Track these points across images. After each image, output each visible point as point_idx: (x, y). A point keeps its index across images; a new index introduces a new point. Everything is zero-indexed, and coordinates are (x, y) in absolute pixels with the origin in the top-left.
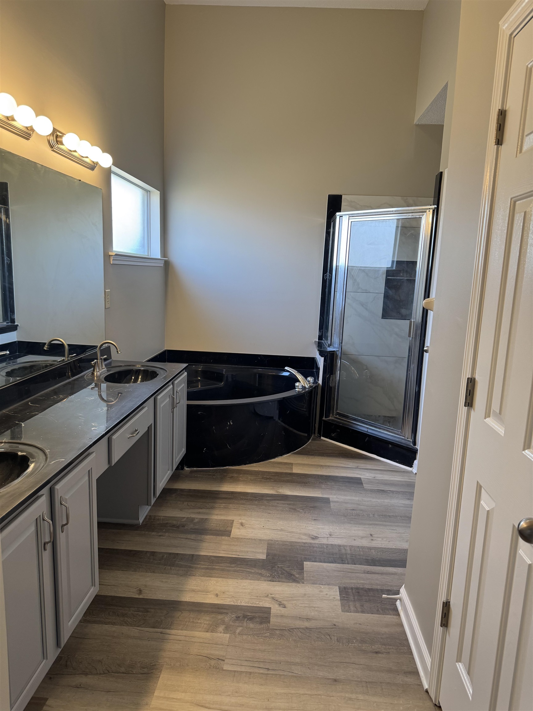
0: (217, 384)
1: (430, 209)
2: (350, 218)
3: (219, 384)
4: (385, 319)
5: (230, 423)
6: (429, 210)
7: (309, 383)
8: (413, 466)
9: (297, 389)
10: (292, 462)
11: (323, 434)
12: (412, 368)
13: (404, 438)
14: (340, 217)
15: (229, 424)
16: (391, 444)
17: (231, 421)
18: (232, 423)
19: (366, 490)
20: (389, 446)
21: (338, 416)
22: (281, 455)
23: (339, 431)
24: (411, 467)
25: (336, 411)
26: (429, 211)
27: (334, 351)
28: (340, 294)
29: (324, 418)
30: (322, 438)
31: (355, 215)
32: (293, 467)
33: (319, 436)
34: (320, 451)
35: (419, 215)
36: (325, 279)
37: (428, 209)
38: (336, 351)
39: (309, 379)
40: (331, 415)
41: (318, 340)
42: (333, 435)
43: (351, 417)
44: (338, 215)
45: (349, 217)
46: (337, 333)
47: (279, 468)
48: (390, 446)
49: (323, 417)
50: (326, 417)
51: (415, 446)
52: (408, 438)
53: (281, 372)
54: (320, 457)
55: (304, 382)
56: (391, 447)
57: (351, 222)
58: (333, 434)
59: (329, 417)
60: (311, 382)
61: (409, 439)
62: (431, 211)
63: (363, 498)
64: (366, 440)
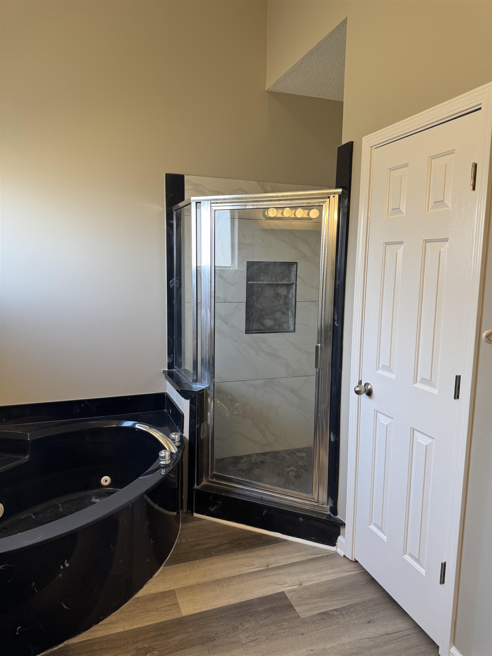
0: (18, 459)
1: (334, 193)
2: (212, 205)
3: (21, 459)
4: (249, 333)
5: (64, 566)
6: (334, 195)
7: (174, 442)
8: (336, 544)
9: (163, 461)
10: (172, 588)
11: (196, 509)
12: (323, 409)
13: (316, 504)
14: (196, 203)
15: (62, 567)
16: (302, 517)
17: (66, 561)
18: (67, 565)
19: (304, 622)
20: (299, 519)
21: (214, 479)
22: (151, 577)
23: (221, 503)
24: (333, 546)
25: (211, 472)
26: (334, 197)
27: (203, 389)
28: (206, 310)
29: (196, 486)
30: (196, 515)
31: (221, 201)
32: (179, 600)
33: (189, 513)
34: (203, 544)
35: (320, 202)
36: (171, 287)
37: (332, 193)
38: (206, 388)
39: (173, 436)
40: (204, 478)
41: (167, 369)
42: (212, 510)
43: (236, 480)
44: (193, 201)
45: (211, 203)
46: (206, 364)
47: (157, 610)
48: (301, 519)
49: (194, 486)
50: (198, 484)
51: (337, 515)
52: (322, 504)
53: (120, 422)
54: (209, 561)
55: (166, 442)
56: (302, 521)
57: (215, 210)
58: (212, 508)
59: (202, 482)
60: (177, 441)
61: (325, 505)
62: (337, 196)
63: (312, 648)
64: (263, 514)
